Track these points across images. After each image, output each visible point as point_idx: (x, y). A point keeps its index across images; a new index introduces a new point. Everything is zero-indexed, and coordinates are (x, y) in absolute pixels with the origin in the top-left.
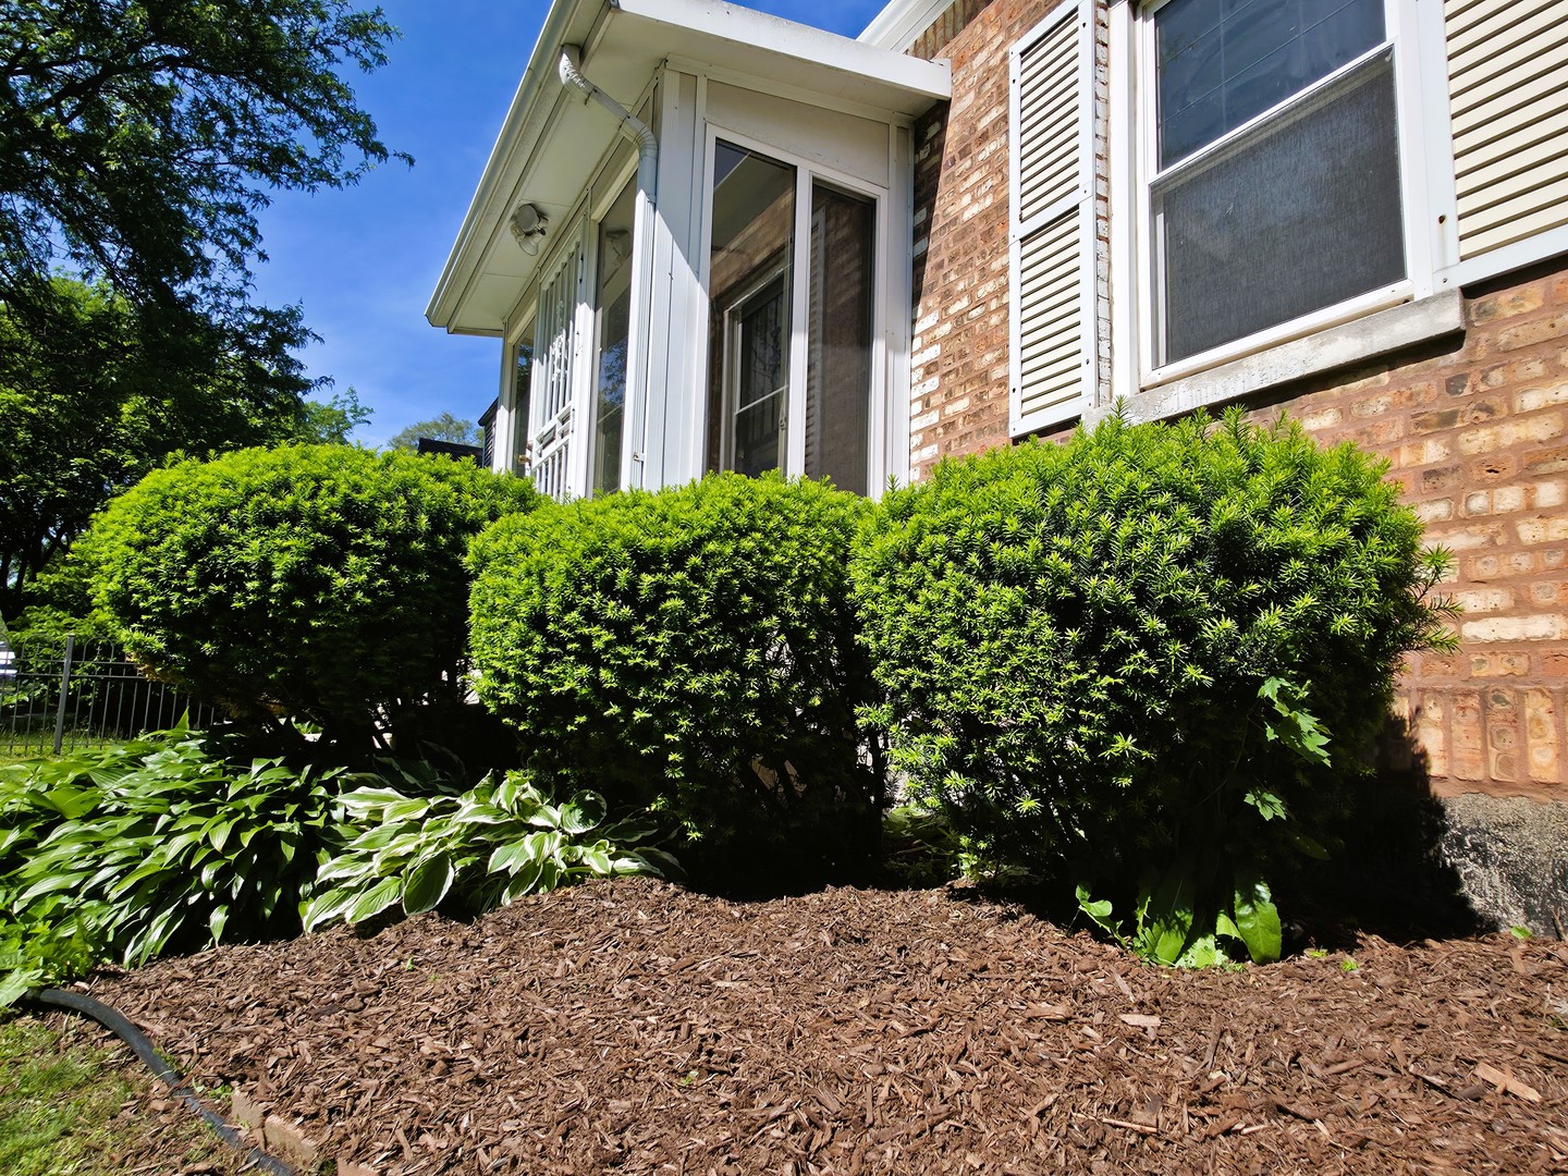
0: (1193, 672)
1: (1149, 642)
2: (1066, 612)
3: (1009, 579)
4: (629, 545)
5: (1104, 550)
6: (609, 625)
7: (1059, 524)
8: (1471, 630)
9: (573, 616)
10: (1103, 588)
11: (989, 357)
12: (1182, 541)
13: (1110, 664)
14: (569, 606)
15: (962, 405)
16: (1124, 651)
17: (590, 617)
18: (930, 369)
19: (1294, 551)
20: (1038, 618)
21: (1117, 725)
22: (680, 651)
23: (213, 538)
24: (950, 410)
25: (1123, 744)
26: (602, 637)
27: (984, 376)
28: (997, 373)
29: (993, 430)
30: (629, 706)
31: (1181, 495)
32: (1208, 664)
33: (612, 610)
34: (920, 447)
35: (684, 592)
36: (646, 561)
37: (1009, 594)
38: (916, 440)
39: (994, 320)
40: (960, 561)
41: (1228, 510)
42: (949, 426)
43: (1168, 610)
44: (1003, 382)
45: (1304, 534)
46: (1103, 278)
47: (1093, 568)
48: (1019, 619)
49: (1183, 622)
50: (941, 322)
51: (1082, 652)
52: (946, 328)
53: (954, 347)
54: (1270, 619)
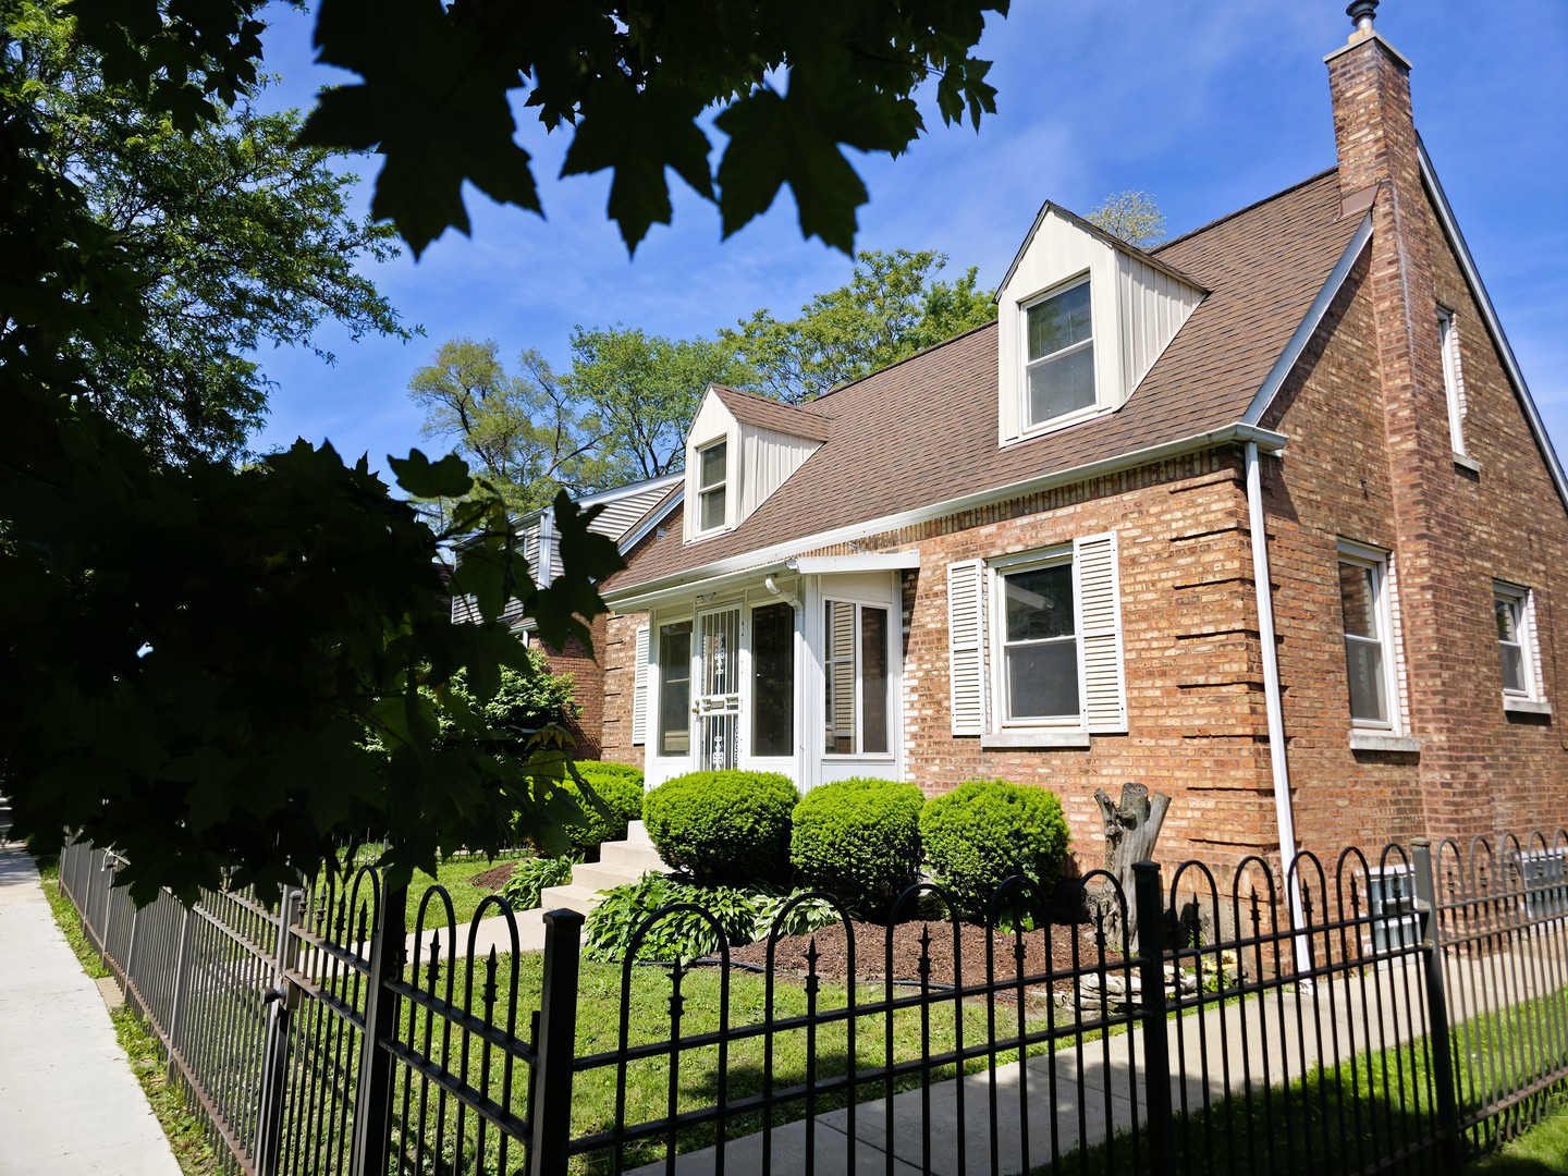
0: (1009, 863)
1: (1000, 856)
2: (981, 849)
3: (967, 839)
4: (861, 823)
5: (989, 834)
6: (856, 846)
7: (979, 826)
8: (1093, 836)
9: (844, 844)
10: (988, 843)
11: (941, 695)
12: (1006, 833)
13: (991, 860)
14: (843, 841)
15: (930, 712)
16: (994, 858)
17: (849, 843)
18: (914, 690)
19: (1030, 834)
20: (975, 849)
21: (993, 874)
22: (874, 852)
23: (722, 818)
24: (924, 712)
25: (995, 879)
26: (853, 850)
27: (939, 703)
28: (945, 704)
29: (944, 728)
30: (859, 868)
31: (1006, 820)
32: (1013, 860)
33: (857, 842)
34: (910, 725)
35: (876, 836)
36: (866, 828)
37: (968, 844)
38: (908, 721)
39: (943, 680)
40: (955, 832)
41: (1016, 825)
42: (924, 720)
43: (1003, 849)
44: (948, 709)
45: (1032, 830)
46: (988, 680)
47: (987, 839)
48: (970, 850)
49: (1007, 852)
50: (918, 670)
51: (985, 857)
52: (921, 674)
53: (925, 684)
54: (1025, 850)
